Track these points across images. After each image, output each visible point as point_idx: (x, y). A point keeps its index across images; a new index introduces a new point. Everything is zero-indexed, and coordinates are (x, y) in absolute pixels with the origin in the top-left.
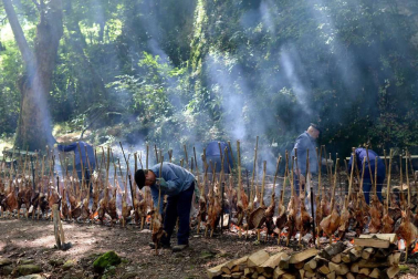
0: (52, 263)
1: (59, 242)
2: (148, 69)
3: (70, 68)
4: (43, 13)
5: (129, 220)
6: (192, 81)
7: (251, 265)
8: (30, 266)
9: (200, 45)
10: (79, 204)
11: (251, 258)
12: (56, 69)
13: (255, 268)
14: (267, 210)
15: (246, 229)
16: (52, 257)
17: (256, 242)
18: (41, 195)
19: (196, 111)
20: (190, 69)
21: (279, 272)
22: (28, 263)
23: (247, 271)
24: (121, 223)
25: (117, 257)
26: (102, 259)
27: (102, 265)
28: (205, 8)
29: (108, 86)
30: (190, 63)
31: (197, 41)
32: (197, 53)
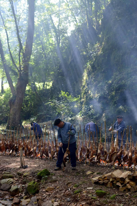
0: (18, 174)
1: (22, 165)
2: (63, 98)
3: (31, 98)
4: (20, 74)
5: (54, 157)
6: (81, 103)
7: (113, 177)
8: (8, 175)
9: (85, 88)
10: (32, 149)
11: (113, 173)
12: (25, 98)
13: (115, 178)
14: (119, 153)
15: (108, 162)
16: (18, 171)
17: (113, 168)
18: (15, 145)
19: (83, 115)
20: (81, 99)
21: (127, 180)
22: (8, 174)
23: (111, 180)
24: (50, 159)
25: (48, 172)
26: (42, 173)
27: (41, 175)
28: (87, 73)
29: (46, 104)
30: (81, 96)
31: (84, 86)
32: (84, 92)
